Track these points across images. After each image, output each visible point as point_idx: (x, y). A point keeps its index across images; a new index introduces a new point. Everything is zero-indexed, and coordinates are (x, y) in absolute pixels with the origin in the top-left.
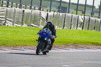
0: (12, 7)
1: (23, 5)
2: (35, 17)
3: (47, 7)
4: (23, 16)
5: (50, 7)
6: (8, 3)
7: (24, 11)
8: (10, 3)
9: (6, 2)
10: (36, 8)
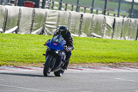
0: (66, 10)
1: (81, 8)
2: (97, 23)
3: (113, 10)
4: (81, 22)
5: (119, 11)
6: (61, 4)
7: (82, 15)
8: (64, 4)
9: (58, 3)
10: (99, 12)
